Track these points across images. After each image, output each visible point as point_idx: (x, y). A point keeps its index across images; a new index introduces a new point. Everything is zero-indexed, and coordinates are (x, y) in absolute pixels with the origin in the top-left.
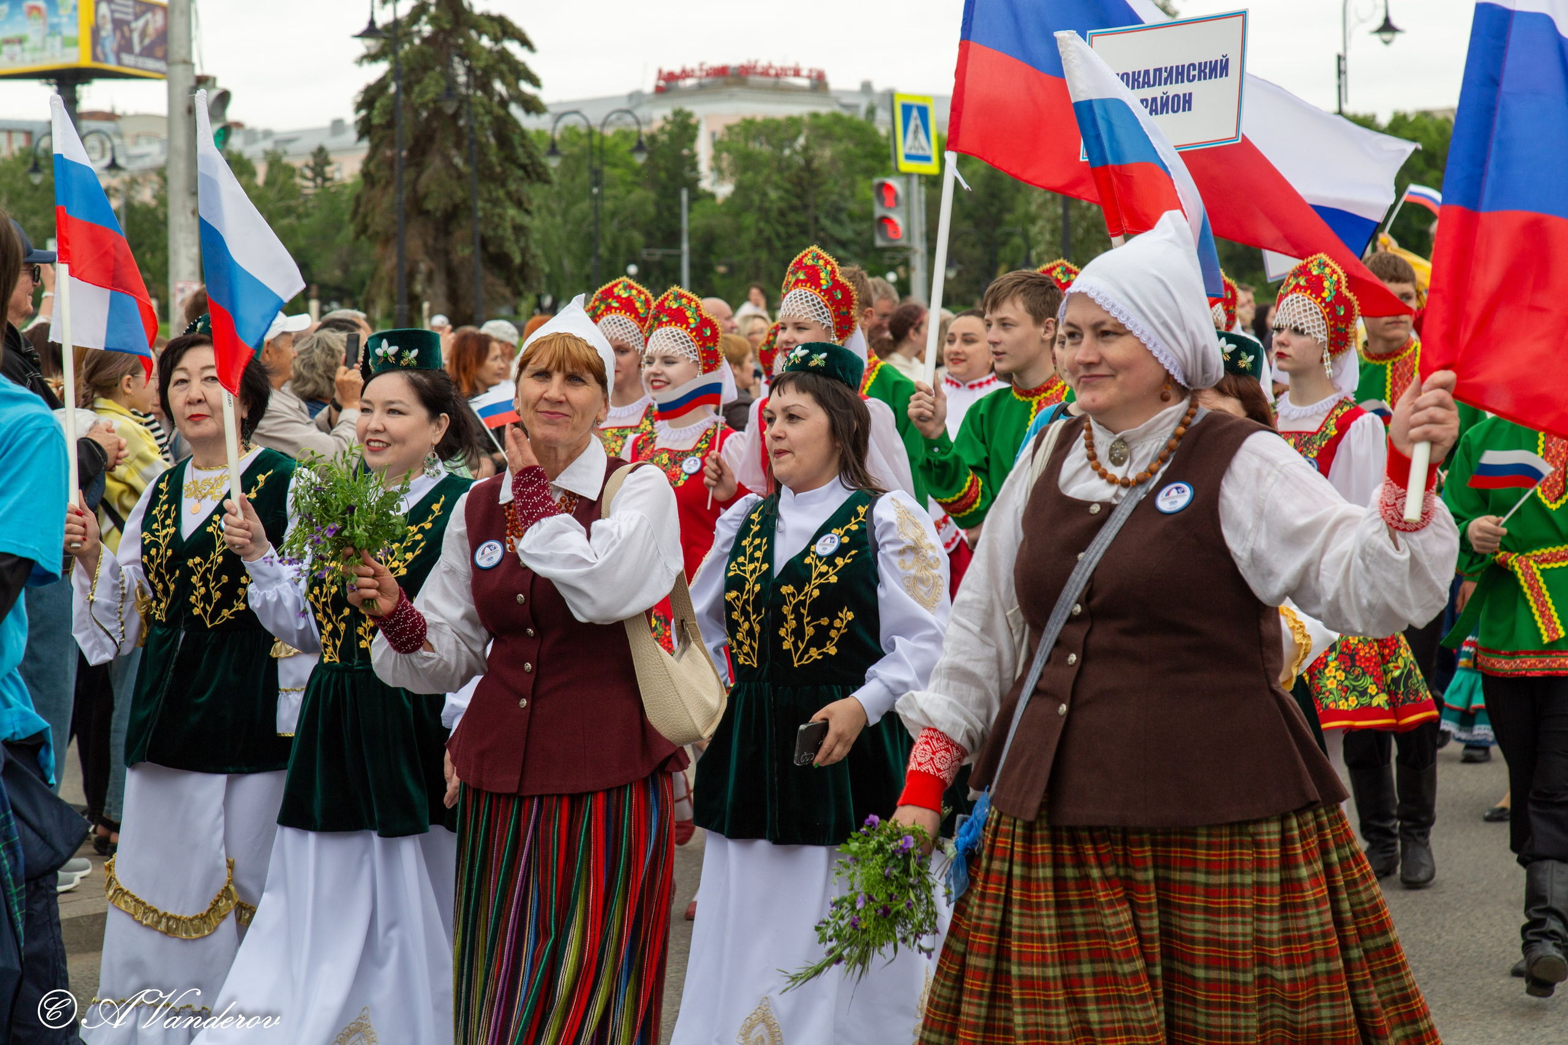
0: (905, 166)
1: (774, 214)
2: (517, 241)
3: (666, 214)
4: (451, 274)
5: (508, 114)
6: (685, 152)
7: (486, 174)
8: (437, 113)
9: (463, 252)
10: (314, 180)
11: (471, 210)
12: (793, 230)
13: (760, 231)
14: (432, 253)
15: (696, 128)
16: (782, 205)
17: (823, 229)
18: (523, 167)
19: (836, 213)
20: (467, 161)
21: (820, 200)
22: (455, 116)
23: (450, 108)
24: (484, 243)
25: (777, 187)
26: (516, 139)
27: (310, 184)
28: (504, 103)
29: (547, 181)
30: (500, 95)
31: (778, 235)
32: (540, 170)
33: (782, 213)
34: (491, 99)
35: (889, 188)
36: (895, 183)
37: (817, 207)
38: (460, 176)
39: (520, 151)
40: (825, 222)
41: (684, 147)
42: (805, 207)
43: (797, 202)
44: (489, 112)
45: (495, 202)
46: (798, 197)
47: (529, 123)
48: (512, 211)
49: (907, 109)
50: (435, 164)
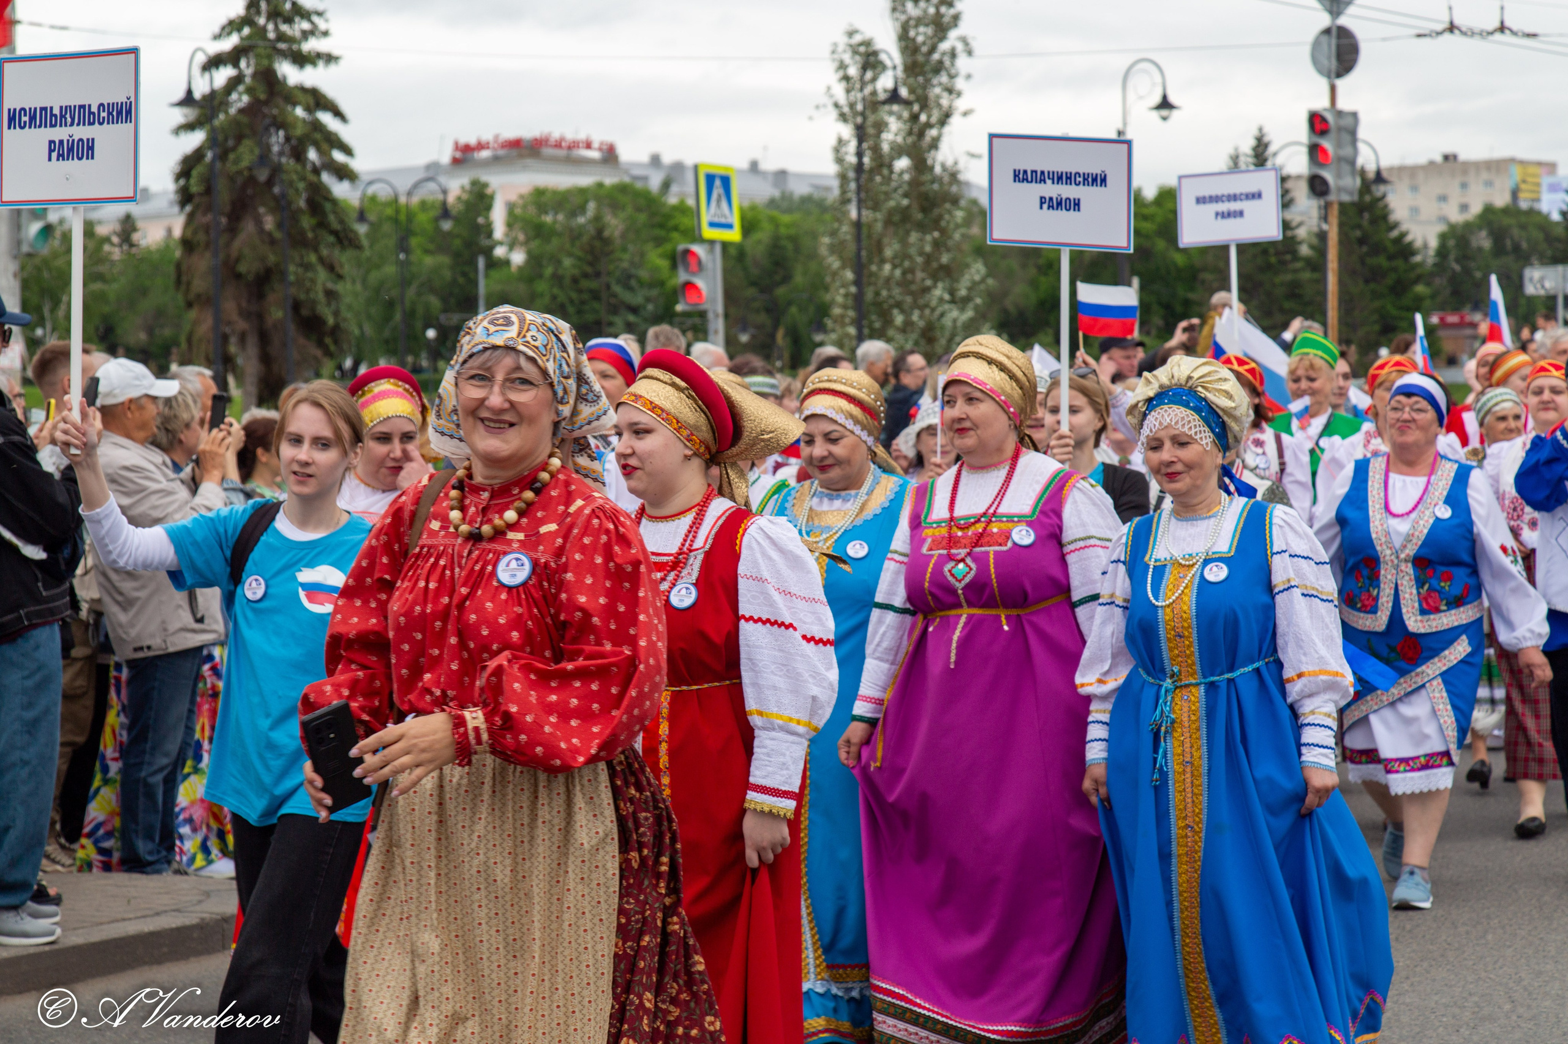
0: (708, 233)
1: (567, 281)
2: (329, 304)
3: (461, 280)
4: (264, 338)
5: (321, 183)
6: (481, 220)
7: (299, 241)
8: (251, 180)
9: (277, 314)
10: (120, 246)
11: (283, 274)
12: (585, 296)
13: (554, 298)
14: (245, 314)
15: (491, 198)
16: (576, 272)
17: (615, 295)
18: (335, 233)
19: (627, 280)
20: (280, 225)
21: (611, 267)
22: (270, 183)
23: (263, 175)
24: (296, 306)
25: (570, 255)
26: (328, 206)
27: (117, 250)
28: (316, 171)
29: (359, 247)
30: (314, 164)
31: (572, 301)
32: (352, 235)
33: (575, 280)
34: (304, 166)
35: (693, 254)
36: (698, 249)
37: (609, 274)
38: (272, 242)
39: (332, 218)
40: (617, 289)
41: (478, 215)
42: (598, 275)
43: (589, 270)
44: (303, 178)
45: (308, 267)
46: (591, 264)
47: (340, 190)
48: (322, 275)
49: (710, 179)
50: (248, 227)
